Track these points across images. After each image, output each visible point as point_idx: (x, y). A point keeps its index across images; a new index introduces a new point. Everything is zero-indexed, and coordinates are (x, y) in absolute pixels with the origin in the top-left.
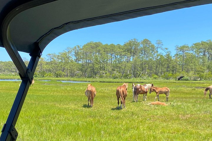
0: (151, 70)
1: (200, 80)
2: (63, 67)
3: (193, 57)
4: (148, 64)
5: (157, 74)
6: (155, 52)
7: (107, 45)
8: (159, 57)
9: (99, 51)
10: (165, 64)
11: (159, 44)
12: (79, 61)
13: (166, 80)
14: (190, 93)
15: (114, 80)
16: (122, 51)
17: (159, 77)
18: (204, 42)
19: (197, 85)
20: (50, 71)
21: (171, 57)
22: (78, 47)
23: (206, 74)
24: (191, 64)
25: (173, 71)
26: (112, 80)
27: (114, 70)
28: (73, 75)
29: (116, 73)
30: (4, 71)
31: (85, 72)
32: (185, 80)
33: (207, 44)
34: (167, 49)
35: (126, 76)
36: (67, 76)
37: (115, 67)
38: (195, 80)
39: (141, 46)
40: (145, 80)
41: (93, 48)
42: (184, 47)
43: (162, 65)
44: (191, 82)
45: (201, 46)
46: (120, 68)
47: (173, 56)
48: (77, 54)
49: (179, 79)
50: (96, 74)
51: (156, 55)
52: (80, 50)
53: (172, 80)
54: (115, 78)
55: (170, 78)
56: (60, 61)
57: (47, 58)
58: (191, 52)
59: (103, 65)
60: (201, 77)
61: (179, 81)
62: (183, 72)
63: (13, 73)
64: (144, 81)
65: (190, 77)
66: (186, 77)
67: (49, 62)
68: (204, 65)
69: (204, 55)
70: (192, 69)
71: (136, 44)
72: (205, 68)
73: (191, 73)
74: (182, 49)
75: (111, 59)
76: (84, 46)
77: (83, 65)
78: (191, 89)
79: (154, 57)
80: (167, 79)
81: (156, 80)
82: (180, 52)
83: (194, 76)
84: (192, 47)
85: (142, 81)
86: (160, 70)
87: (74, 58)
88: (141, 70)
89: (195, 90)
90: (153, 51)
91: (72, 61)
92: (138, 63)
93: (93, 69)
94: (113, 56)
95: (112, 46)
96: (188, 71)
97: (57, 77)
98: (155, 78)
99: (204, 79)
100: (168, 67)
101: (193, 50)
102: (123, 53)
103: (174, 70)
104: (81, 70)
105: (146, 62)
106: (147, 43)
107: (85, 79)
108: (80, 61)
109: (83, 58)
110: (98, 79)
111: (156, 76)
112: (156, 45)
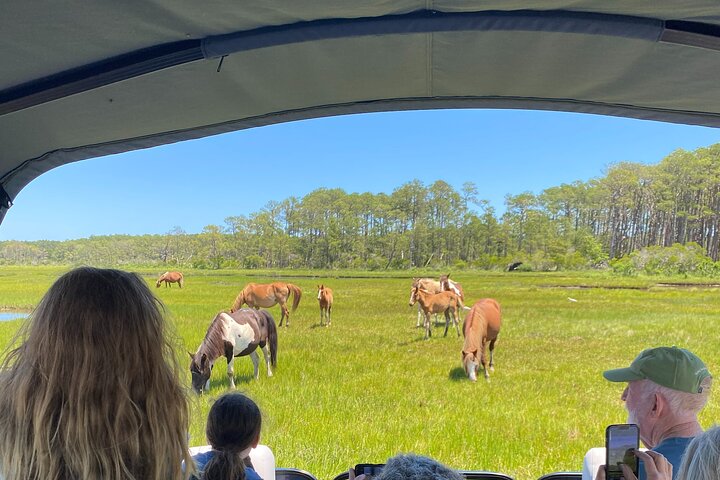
0: (451, 249)
1: (556, 270)
2: (260, 245)
3: (544, 219)
4: (445, 236)
5: (463, 258)
6: (460, 209)
7: (355, 195)
8: (469, 221)
9: (338, 209)
10: (482, 235)
11: (468, 191)
12: (295, 231)
13: (484, 272)
14: (524, 297)
15: (373, 272)
16: (389, 207)
17: (470, 264)
18: (568, 186)
19: (546, 280)
20: (233, 254)
21: (495, 220)
22: (294, 200)
23: (571, 257)
24: (538, 236)
25: (499, 251)
26: (366, 273)
27: (371, 252)
28: (283, 264)
29: (376, 258)
30: (135, 257)
31: (310, 256)
32: (525, 270)
33: (574, 189)
34: (486, 202)
35: (398, 265)
36: (271, 266)
37: (376, 244)
38: (547, 271)
39: (431, 196)
40: (438, 271)
41: (324, 202)
42: (523, 197)
43: (477, 239)
44: (536, 274)
45: (560, 195)
46: (384, 245)
47: (498, 218)
48: (290, 216)
49: (511, 269)
50: (332, 261)
51: (461, 216)
52: (298, 206)
53: (496, 271)
54: (374, 268)
55: (492, 266)
56: (254, 232)
57: (227, 227)
58: (540, 208)
59: (348, 239)
60: (559, 264)
61: (511, 273)
62: (520, 253)
63: (154, 262)
64: (437, 273)
65: (535, 264)
66: (526, 264)
67: (231, 236)
68: (565, 238)
69: (568, 214)
70: (539, 245)
71: (418, 193)
72: (569, 243)
73: (538, 255)
74: (519, 201)
75: (366, 226)
76: (306, 199)
77: (303, 241)
78: (527, 289)
79: (458, 222)
80: (487, 269)
81: (463, 272)
82: (517, 210)
83: (544, 260)
84: (542, 199)
85: (431, 273)
86: (472, 250)
87: (284, 226)
88: (431, 249)
89: (535, 290)
90: (457, 206)
91: (280, 233)
92: (422, 235)
93: (326, 250)
94: (369, 220)
95: (368, 197)
96: (530, 251)
97: (248, 268)
98: (461, 267)
99: (566, 268)
100: (489, 243)
101: (543, 204)
102: (391, 214)
103: (501, 248)
104: (301, 251)
105: (440, 233)
106: (442, 190)
107: (309, 272)
108: (298, 231)
109: (304, 226)
110: (336, 271)
111: (462, 263)
112: (462, 194)
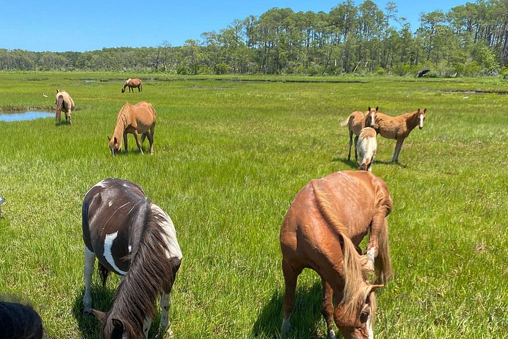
0: (374, 59)
1: (456, 77)
2: (227, 55)
3: (448, 34)
4: (370, 47)
5: (383, 66)
6: (383, 25)
7: (301, 13)
8: (390, 35)
9: (287, 25)
10: (399, 47)
11: (390, 9)
12: (253, 44)
13: (399, 78)
14: (431, 102)
15: (312, 77)
16: (326, 23)
17: (388, 71)
18: (472, 5)
19: (448, 86)
20: (206, 62)
21: (410, 35)
22: (253, 18)
23: (468, 66)
24: (444, 48)
25: (412, 60)
26: (307, 78)
27: (312, 60)
28: (244, 70)
29: (315, 66)
30: (135, 65)
31: (264, 63)
32: (431, 77)
33: (476, 7)
34: (404, 19)
35: (332, 71)
36: (235, 72)
37: (314, 54)
38: (449, 77)
39: (360, 14)
40: (363, 76)
41: (277, 19)
42: (434, 14)
43: (395, 50)
44: (439, 80)
45: (465, 13)
46: (321, 55)
47: (413, 32)
48: (250, 31)
49: (421, 75)
50: (281, 68)
51: (384, 31)
52: (256, 23)
53: (409, 77)
54: (313, 73)
55: (406, 72)
56: (222, 45)
57: (202, 41)
58: (447, 24)
59: (294, 50)
60: (459, 71)
61: (419, 79)
62: (428, 62)
63: (149, 69)
64: (361, 78)
65: (440, 70)
66: (432, 71)
67: (205, 48)
68: (466, 49)
69: (469, 29)
70: (444, 56)
71: (350, 12)
72: (468, 54)
73: (442, 64)
74: (430, 18)
75: (309, 39)
76: (262, 17)
77: (259, 52)
78: (434, 93)
79: (381, 35)
80: (401, 75)
81: (382, 77)
82: (427, 25)
83: (448, 68)
84: (449, 17)
85: (357, 79)
86: (390, 59)
87: (245, 39)
88: (358, 58)
89: (440, 95)
90: (380, 23)
91: (242, 45)
92: (352, 47)
93: (277, 59)
94: (311, 35)
95: (310, 15)
96: (437, 60)
97: (218, 74)
98: (381, 74)
99: (464, 75)
100: (404, 53)
101: (449, 21)
102: (328, 29)
103: (414, 58)
104: (257, 60)
105: (367, 45)
106: (370, 9)
107: (263, 77)
108: (256, 44)
109: (260, 39)
110: (284, 76)
111: (382, 70)
112: (385, 12)
